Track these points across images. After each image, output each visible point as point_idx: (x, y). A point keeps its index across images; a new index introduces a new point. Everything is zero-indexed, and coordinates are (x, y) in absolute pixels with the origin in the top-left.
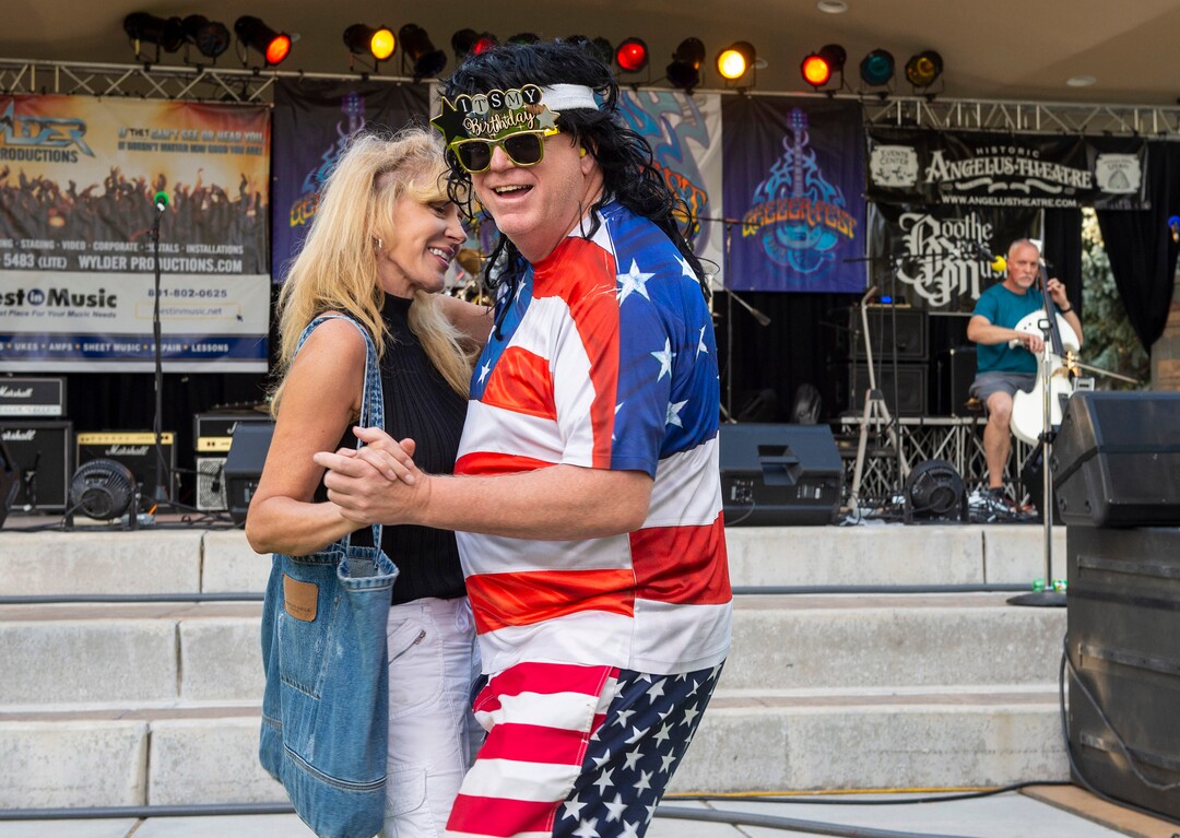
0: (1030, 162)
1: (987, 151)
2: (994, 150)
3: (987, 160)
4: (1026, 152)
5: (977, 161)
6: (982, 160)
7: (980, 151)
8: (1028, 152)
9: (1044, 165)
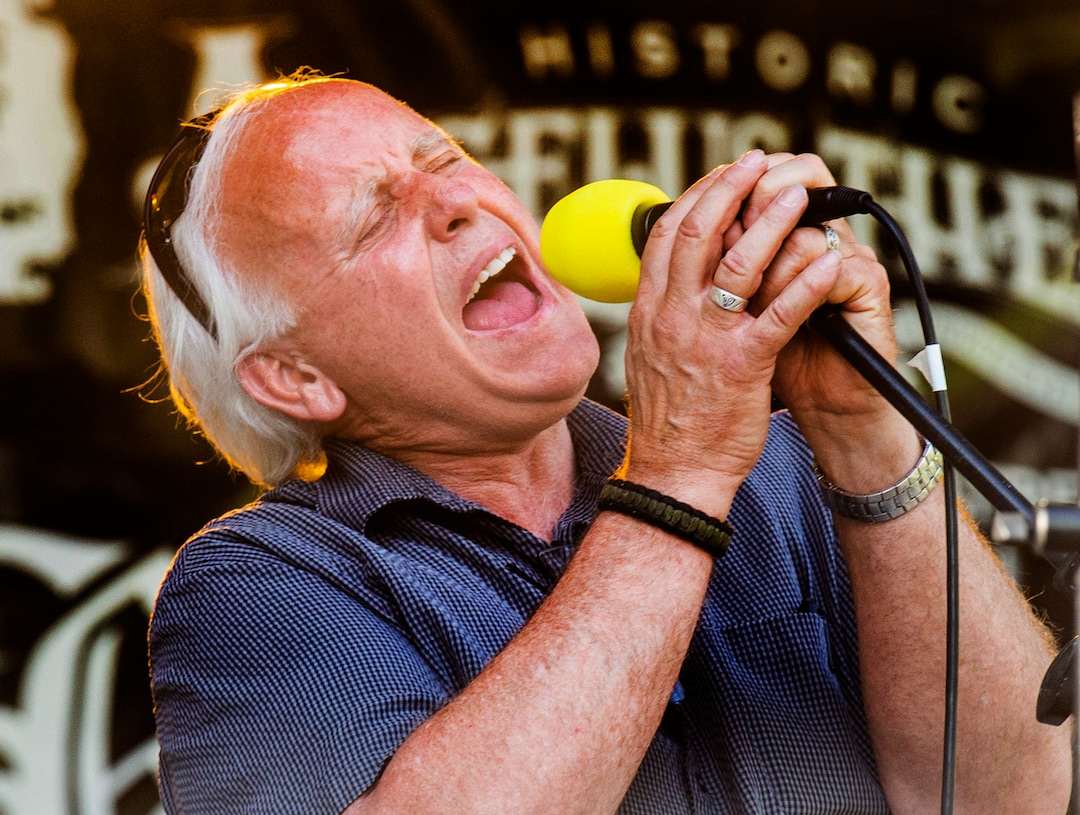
0: (916, 168)
1: (601, 50)
2: (655, 49)
3: (601, 129)
4: (882, 81)
5: (526, 128)
6: (562, 123)
7: (546, 51)
8: (904, 87)
9: (1020, 192)
